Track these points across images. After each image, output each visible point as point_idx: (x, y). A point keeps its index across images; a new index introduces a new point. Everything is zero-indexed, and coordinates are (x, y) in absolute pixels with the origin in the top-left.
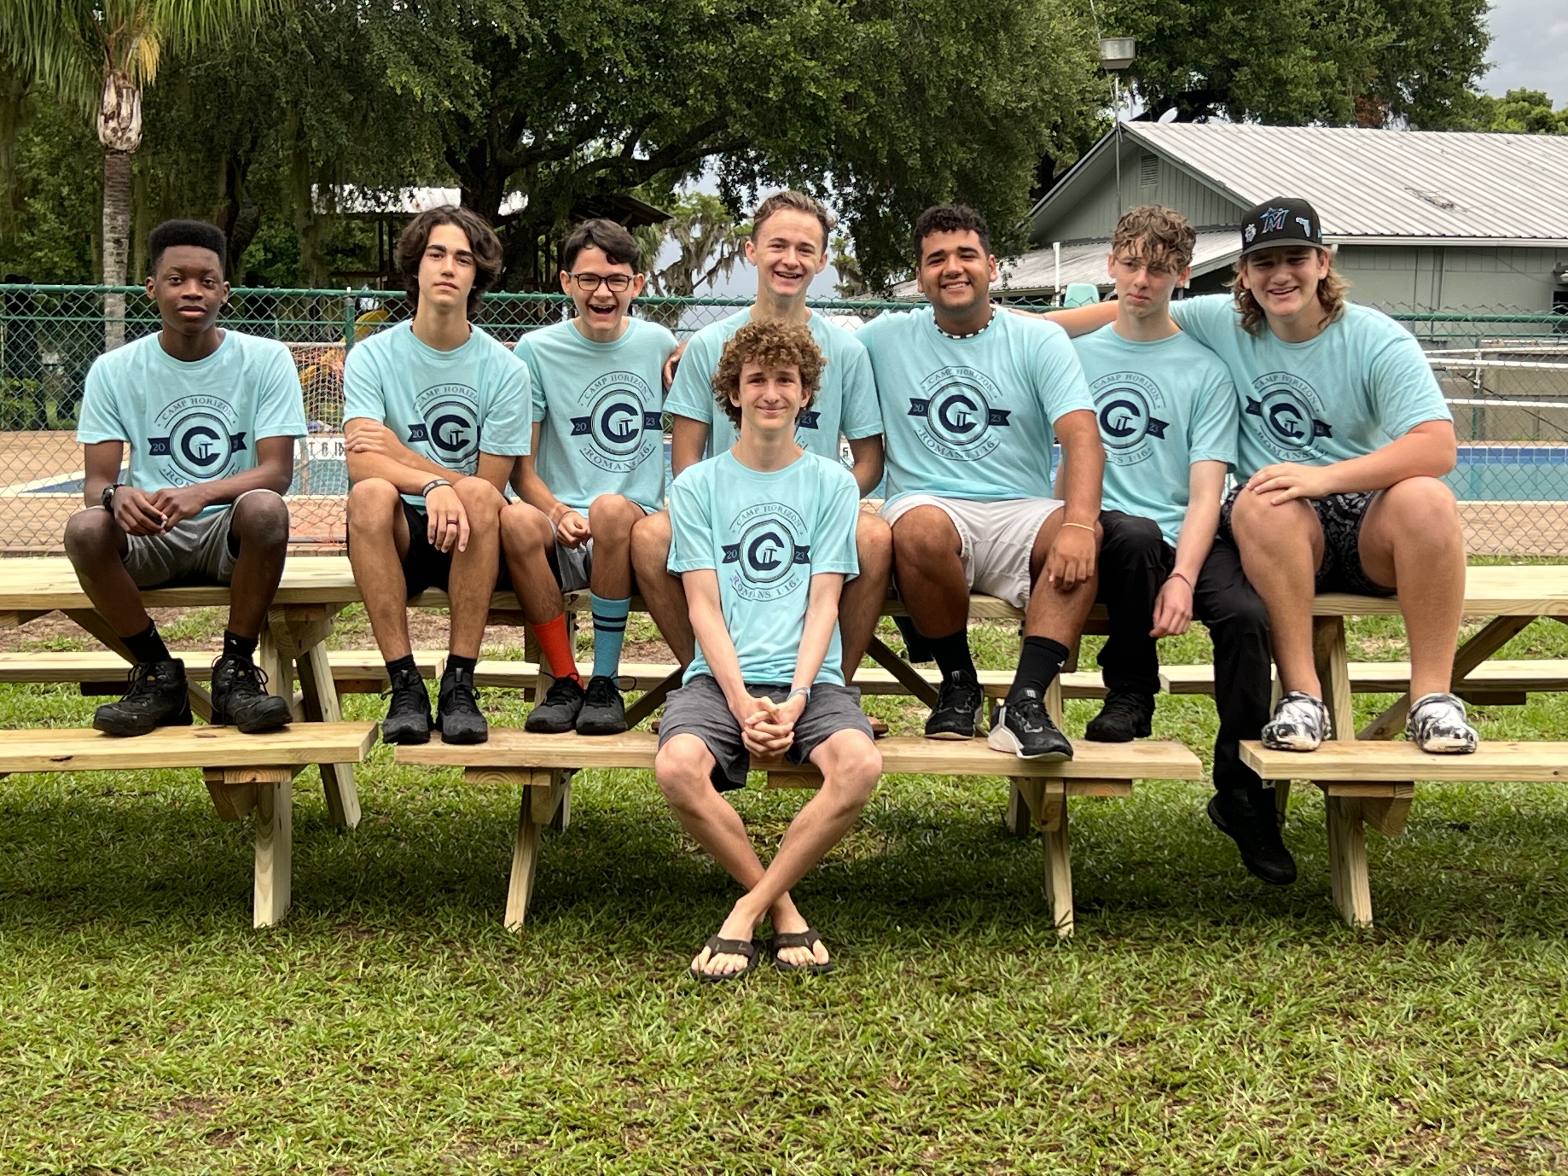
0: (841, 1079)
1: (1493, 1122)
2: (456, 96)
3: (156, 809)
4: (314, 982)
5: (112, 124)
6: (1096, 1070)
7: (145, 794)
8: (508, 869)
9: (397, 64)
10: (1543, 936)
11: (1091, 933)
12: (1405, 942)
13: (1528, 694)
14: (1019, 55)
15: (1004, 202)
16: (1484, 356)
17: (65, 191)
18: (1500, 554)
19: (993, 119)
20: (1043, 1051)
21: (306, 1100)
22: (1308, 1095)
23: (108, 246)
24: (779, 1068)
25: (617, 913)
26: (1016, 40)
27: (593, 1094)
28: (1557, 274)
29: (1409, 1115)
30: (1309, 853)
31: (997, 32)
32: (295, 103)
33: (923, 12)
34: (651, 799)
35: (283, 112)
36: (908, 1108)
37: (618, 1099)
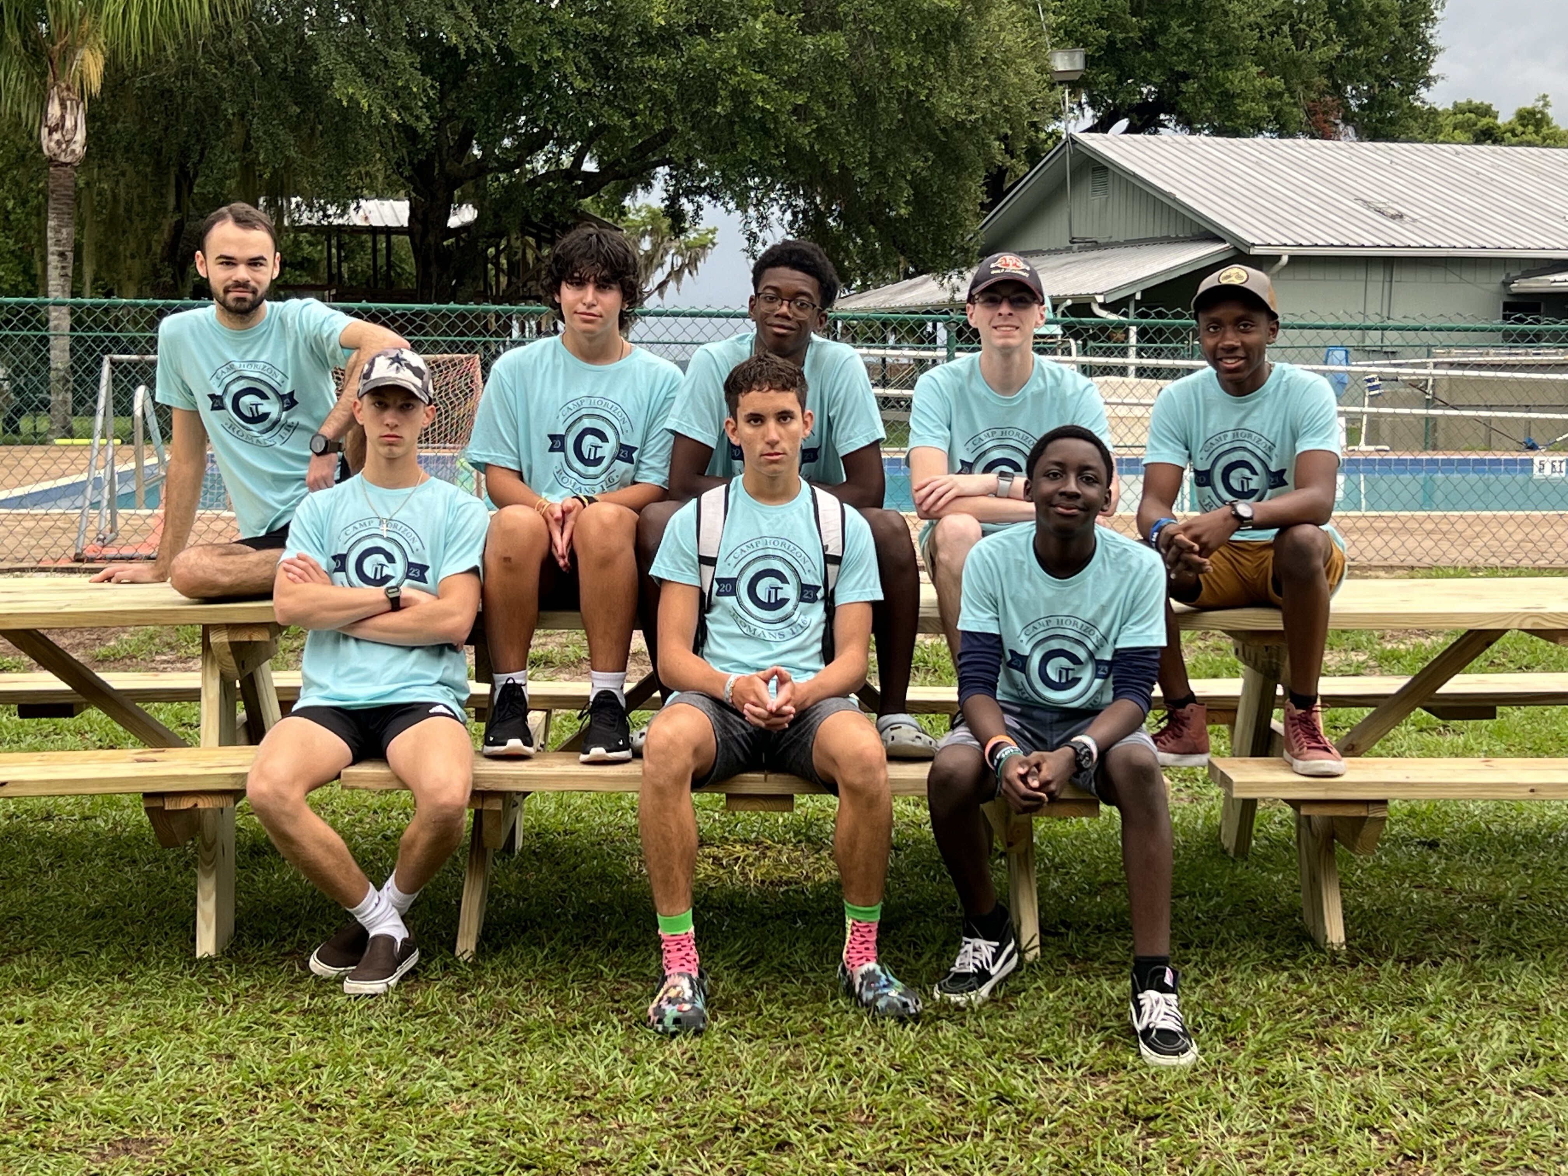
0: (804, 1114)
1: (1476, 1153)
2: (405, 108)
3: (96, 834)
4: (258, 1015)
5: (56, 136)
6: (1066, 1102)
7: (86, 818)
8: (459, 895)
9: (344, 75)
10: (1520, 958)
11: (1059, 956)
12: (1379, 964)
13: (1499, 709)
14: (968, 67)
15: (953, 215)
16: (1436, 365)
17: (10, 204)
18: (1460, 565)
19: (944, 131)
20: (1013, 1082)
21: (250, 1139)
22: (1285, 1126)
23: (53, 259)
24: (739, 1102)
25: (571, 940)
26: (967, 51)
27: (547, 1131)
28: (1506, 284)
29: (1390, 1146)
30: (1277, 872)
31: (947, 44)
32: (242, 115)
33: (873, 24)
34: (605, 820)
35: (229, 124)
36: (873, 1144)
37: (574, 1136)
